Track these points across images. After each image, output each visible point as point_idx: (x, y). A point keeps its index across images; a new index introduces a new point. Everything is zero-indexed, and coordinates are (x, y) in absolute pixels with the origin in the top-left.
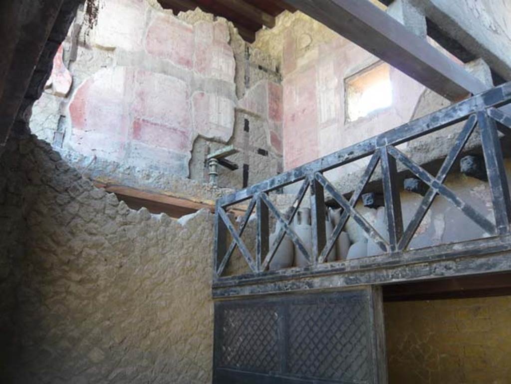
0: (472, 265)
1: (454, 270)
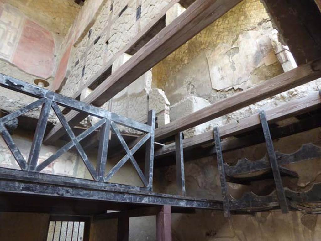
0: (81, 193)
1: (70, 194)
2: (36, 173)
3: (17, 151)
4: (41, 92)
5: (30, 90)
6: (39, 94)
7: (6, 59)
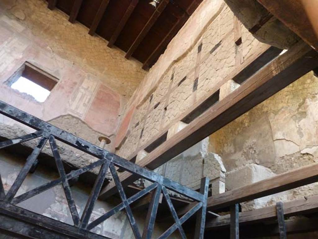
2: (86, 231)
3: (74, 206)
4: (102, 153)
5: (94, 151)
6: (100, 155)
7: (80, 117)
